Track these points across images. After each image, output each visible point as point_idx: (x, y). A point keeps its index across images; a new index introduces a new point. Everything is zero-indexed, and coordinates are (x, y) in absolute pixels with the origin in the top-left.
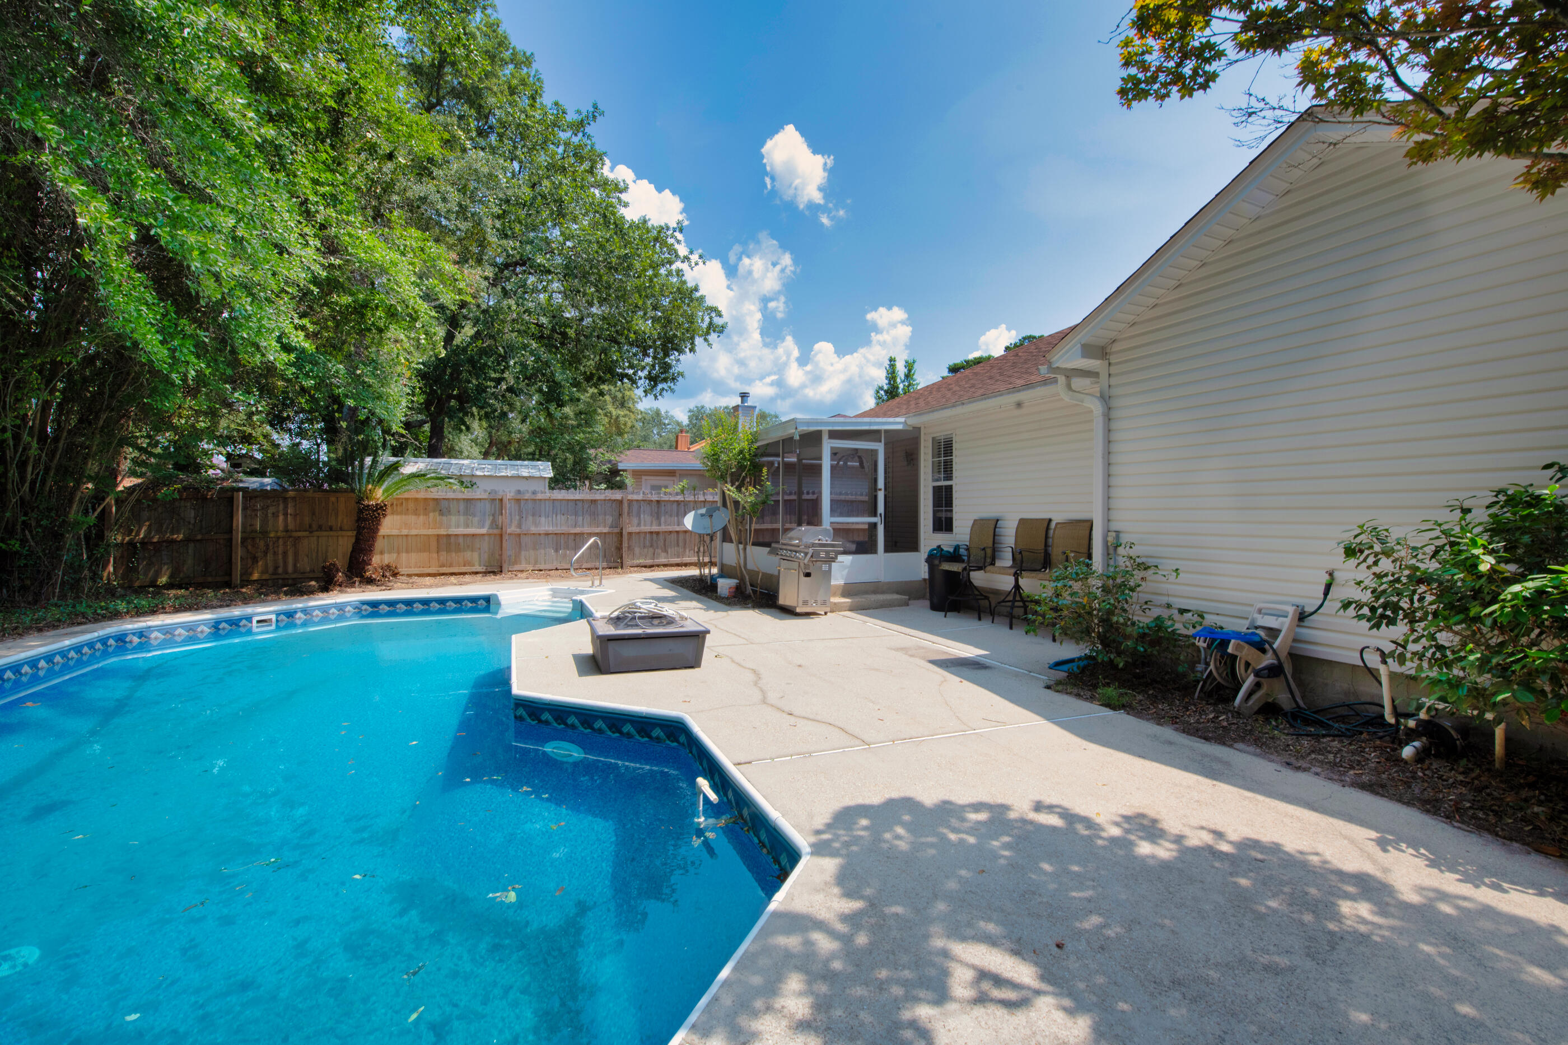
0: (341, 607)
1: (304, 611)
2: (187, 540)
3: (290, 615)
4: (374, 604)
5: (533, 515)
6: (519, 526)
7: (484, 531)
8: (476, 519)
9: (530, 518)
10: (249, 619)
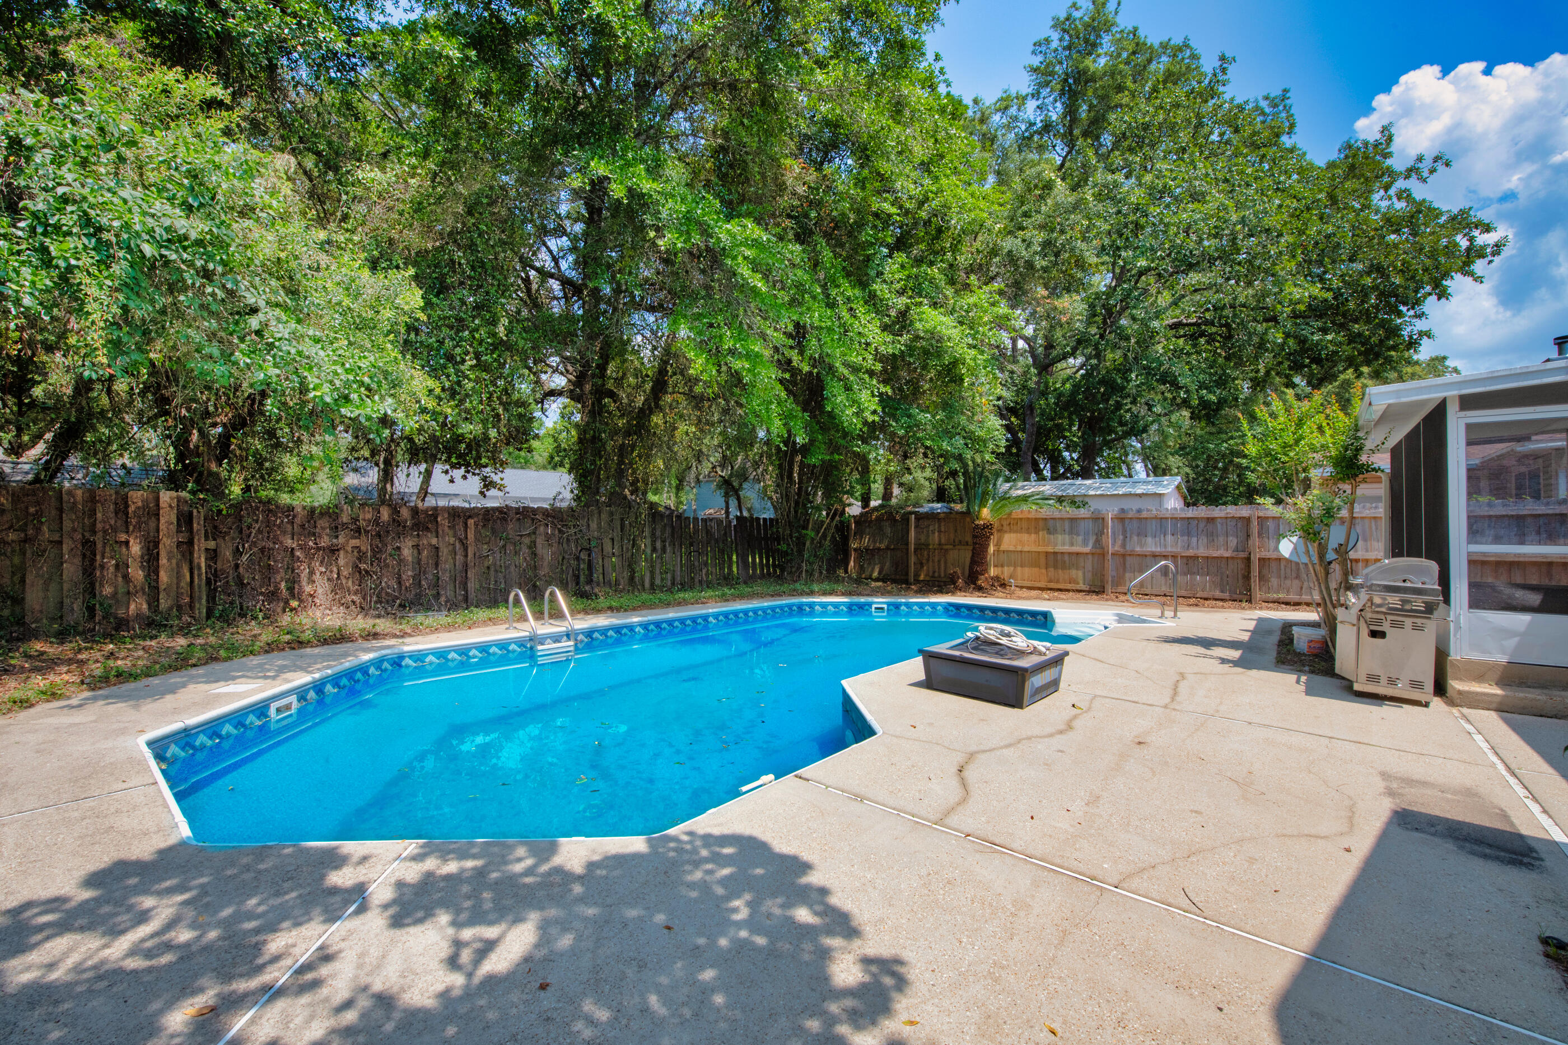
0: (934, 606)
1: (907, 605)
2: (888, 548)
3: (897, 606)
4: (958, 607)
5: (1138, 535)
6: (1124, 545)
7: (1087, 549)
8: (1080, 538)
9: (1135, 538)
10: (870, 605)
